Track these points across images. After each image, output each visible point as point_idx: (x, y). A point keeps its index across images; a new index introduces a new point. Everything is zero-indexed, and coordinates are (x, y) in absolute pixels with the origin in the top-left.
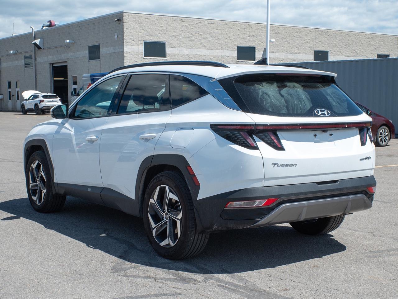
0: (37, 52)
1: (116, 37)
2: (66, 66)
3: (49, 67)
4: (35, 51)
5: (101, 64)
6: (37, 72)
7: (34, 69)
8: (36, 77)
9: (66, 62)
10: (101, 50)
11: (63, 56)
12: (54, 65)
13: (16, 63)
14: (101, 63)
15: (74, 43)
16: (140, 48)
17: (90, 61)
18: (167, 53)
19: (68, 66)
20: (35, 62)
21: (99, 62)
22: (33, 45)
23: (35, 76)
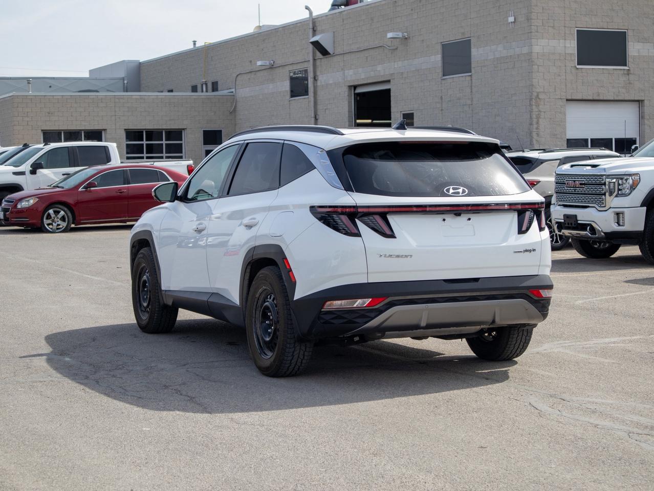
0: (318, 62)
1: (511, 19)
2: (388, 92)
3: (347, 93)
4: (314, 60)
5: (473, 85)
6: (320, 107)
7: (312, 99)
8: (315, 117)
9: (389, 81)
10: (474, 52)
11: (379, 68)
12: (359, 90)
13: (270, 88)
14: (473, 81)
15: (406, 38)
16: (568, 45)
17: (444, 77)
18: (630, 54)
19: (391, 91)
20: (314, 83)
21: (468, 78)
22: (311, 46)
23: (313, 115)
